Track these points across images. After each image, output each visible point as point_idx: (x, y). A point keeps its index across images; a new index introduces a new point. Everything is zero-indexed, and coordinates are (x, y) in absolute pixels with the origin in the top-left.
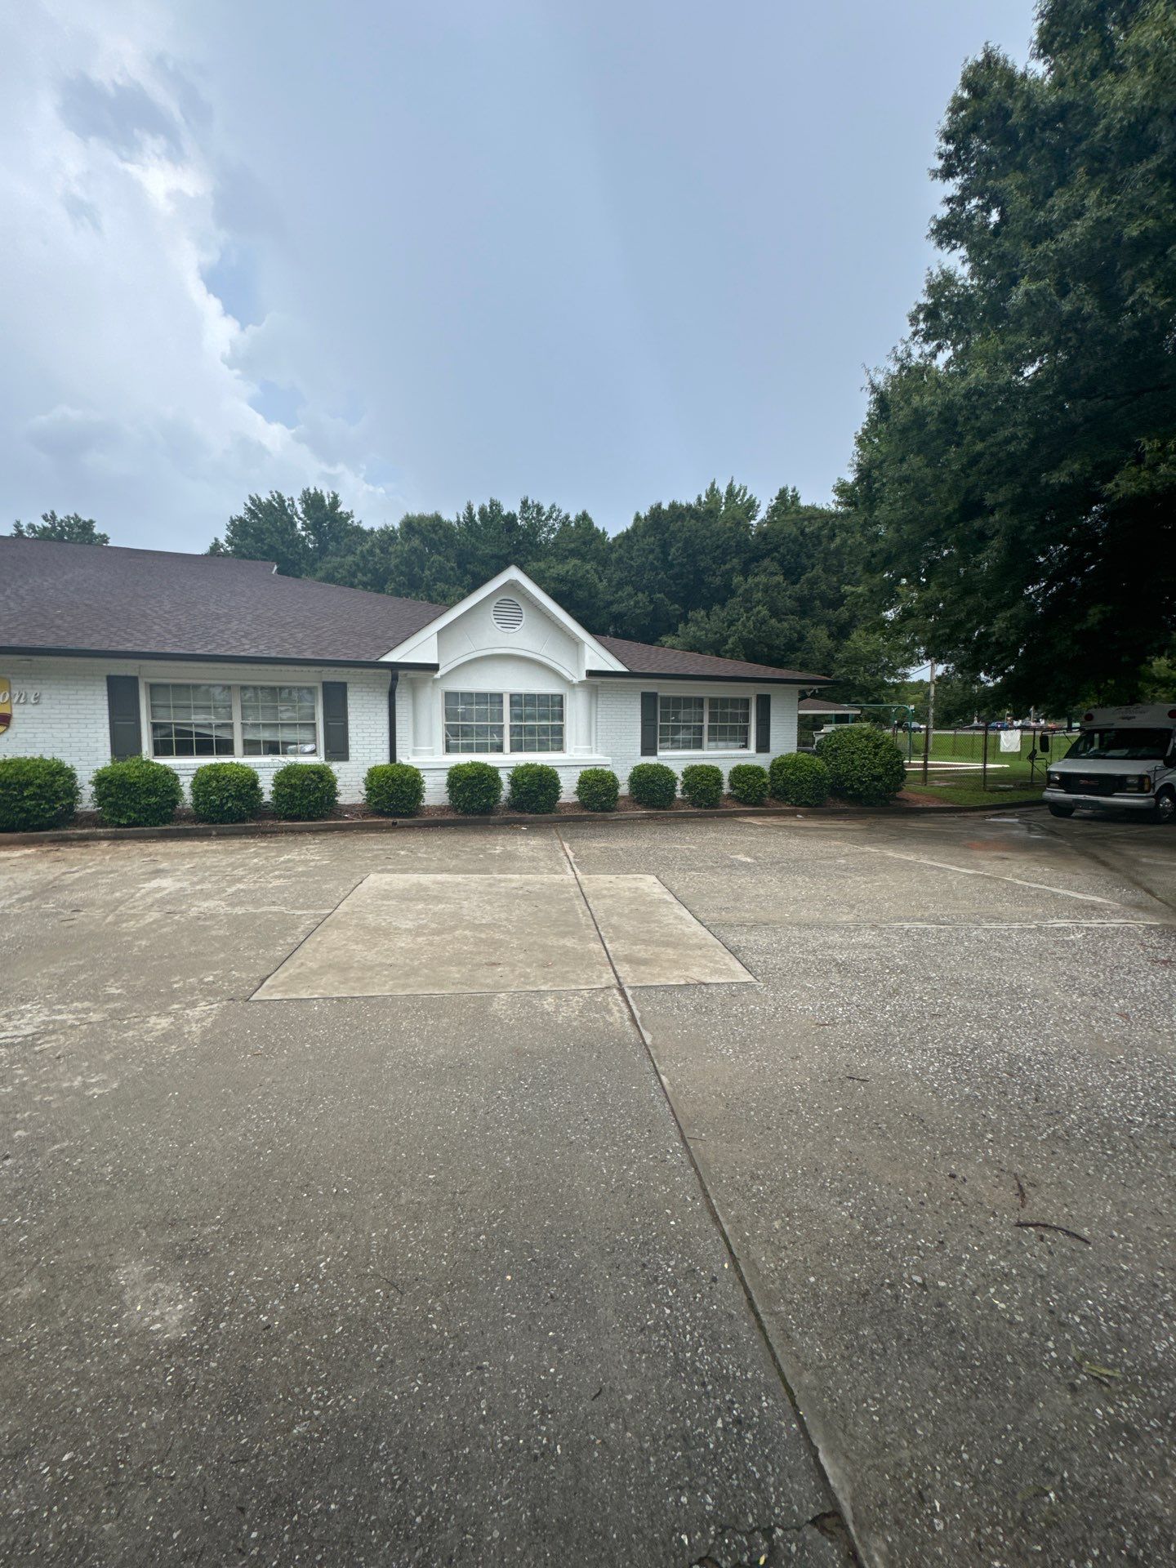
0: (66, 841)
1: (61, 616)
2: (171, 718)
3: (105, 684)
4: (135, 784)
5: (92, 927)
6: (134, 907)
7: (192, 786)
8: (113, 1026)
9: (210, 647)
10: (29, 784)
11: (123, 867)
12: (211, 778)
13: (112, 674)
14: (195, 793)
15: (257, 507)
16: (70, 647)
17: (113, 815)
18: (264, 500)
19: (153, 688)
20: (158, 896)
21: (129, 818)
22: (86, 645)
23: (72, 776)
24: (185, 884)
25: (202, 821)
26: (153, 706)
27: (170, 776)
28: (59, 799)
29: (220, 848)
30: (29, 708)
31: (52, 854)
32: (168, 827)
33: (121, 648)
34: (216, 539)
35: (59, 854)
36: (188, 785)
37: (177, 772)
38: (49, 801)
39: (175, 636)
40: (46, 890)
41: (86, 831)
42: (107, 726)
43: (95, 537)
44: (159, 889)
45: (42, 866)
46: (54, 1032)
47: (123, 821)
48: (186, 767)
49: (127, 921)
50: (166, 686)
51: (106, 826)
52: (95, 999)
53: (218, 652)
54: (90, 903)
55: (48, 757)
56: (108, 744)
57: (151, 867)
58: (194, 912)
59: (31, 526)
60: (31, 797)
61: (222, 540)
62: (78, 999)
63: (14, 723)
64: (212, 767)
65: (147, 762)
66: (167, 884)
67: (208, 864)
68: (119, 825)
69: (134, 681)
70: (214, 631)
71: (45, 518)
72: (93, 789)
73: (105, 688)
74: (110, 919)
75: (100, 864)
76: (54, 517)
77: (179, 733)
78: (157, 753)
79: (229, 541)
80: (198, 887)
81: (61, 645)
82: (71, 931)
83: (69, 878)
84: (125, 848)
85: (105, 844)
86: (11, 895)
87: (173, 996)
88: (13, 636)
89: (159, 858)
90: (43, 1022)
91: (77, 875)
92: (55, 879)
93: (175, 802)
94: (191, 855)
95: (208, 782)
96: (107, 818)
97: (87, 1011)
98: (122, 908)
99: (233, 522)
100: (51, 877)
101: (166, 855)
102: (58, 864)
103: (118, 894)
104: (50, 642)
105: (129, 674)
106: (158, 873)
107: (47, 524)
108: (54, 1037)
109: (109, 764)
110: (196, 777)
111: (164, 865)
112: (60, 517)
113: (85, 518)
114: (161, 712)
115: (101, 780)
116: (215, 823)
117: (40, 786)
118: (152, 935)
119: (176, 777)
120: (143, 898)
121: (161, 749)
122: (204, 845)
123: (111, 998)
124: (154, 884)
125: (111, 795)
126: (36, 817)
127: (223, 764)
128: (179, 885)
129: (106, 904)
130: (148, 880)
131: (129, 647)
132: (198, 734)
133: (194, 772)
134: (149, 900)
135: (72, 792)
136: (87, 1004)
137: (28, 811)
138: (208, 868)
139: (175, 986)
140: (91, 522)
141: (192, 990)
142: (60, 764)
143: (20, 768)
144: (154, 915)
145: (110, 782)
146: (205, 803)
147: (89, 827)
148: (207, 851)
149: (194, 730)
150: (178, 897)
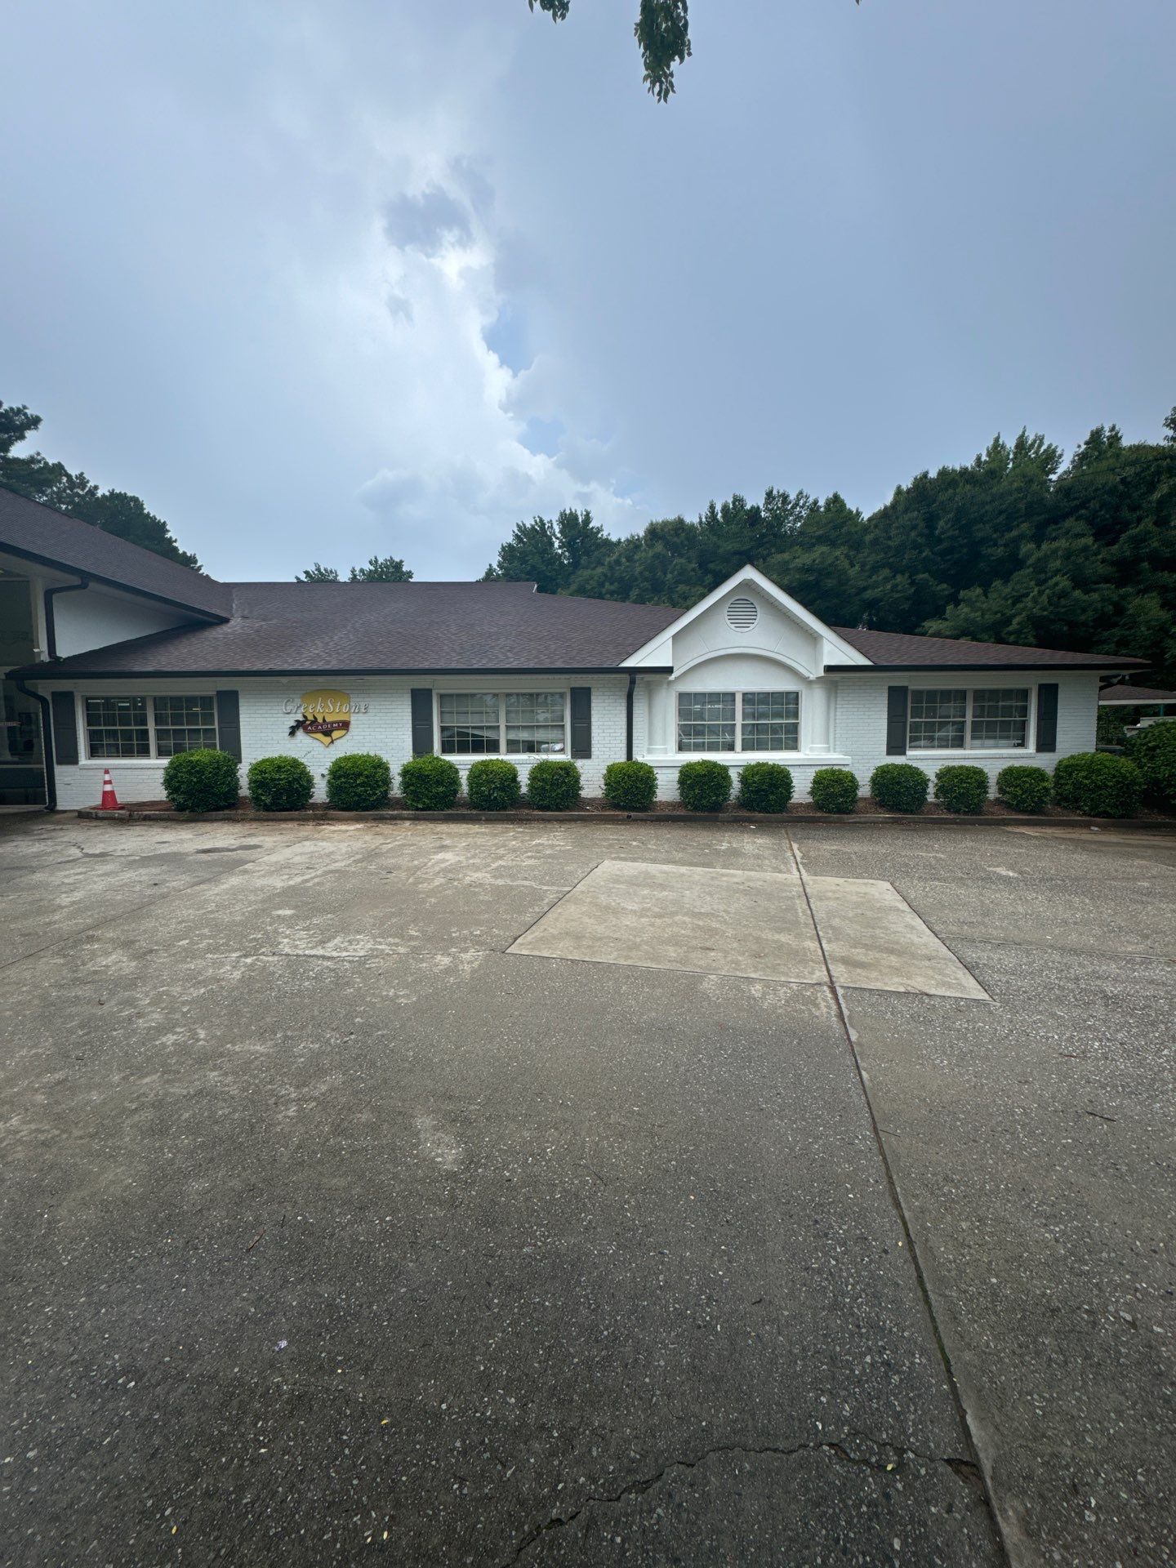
0: (382, 819)
1: (381, 643)
2: (456, 722)
3: (410, 695)
4: (428, 776)
5: (400, 886)
6: (426, 873)
7: (468, 779)
8: (413, 958)
9: (484, 661)
10: (360, 774)
11: (419, 841)
12: (482, 772)
13: (415, 687)
14: (470, 785)
15: (524, 533)
16: (389, 667)
17: (413, 800)
18: (528, 526)
19: (442, 696)
20: (443, 865)
21: (424, 803)
22: (397, 665)
23: (387, 769)
24: (462, 858)
25: (475, 808)
26: (442, 713)
27: (452, 770)
28: (379, 786)
29: (487, 831)
30: (361, 717)
31: (373, 829)
32: (450, 812)
33: (421, 666)
34: (490, 565)
35: (378, 829)
36: (465, 777)
37: (457, 767)
38: (373, 788)
39: (460, 654)
40: (371, 855)
41: (396, 812)
42: (411, 729)
43: (403, 573)
44: (444, 861)
45: (367, 838)
46: (377, 957)
47: (420, 806)
48: (464, 762)
49: (422, 883)
50: (451, 696)
51: (408, 810)
52: (402, 937)
53: (490, 666)
54: (399, 868)
55: (372, 754)
56: (411, 743)
57: (438, 844)
58: (468, 880)
59: (362, 571)
60: (362, 785)
61: (495, 566)
62: (391, 936)
63: (351, 726)
64: (483, 763)
65: (437, 758)
66: (449, 857)
67: (479, 843)
68: (417, 809)
69: (429, 692)
70: (487, 647)
71: (371, 563)
72: (401, 779)
73: (410, 699)
74: (411, 880)
75: (404, 839)
76: (376, 561)
77: (460, 734)
78: (444, 751)
79: (500, 566)
80: (471, 861)
81: (383, 666)
82: (387, 887)
83: (385, 848)
84: (423, 827)
85: (407, 823)
86: (349, 857)
87: (452, 942)
88: (352, 660)
89: (444, 836)
90: (371, 949)
91: (390, 846)
92: (377, 848)
93: (455, 792)
94: (467, 835)
95: (479, 776)
96: (409, 802)
97: (397, 945)
98: (419, 873)
99: (503, 548)
100: (373, 847)
101: (449, 834)
102: (380, 837)
103: (416, 862)
104: (374, 664)
105: (427, 687)
106: (443, 848)
107: (372, 568)
108: (377, 960)
109: (411, 759)
110: (471, 771)
111: (447, 842)
112: (381, 560)
113: (397, 560)
114: (447, 716)
115: (406, 773)
116: (484, 810)
117: (367, 777)
118: (438, 895)
119: (457, 771)
120: (433, 866)
121: (447, 748)
122: (475, 828)
123: (412, 938)
124: (440, 856)
125: (413, 785)
126: (365, 800)
127: (491, 760)
128: (458, 858)
129: (408, 869)
130: (435, 853)
131: (426, 665)
132: (473, 735)
133: (470, 767)
134: (437, 869)
135: (387, 782)
136: (397, 940)
137: (359, 796)
138: (479, 847)
139: (454, 935)
140: (401, 562)
141: (465, 939)
142: (380, 759)
143: (355, 762)
144: (438, 881)
145: (412, 774)
146: (477, 793)
147: (397, 809)
148: (477, 833)
149: (470, 731)
150: (456, 868)
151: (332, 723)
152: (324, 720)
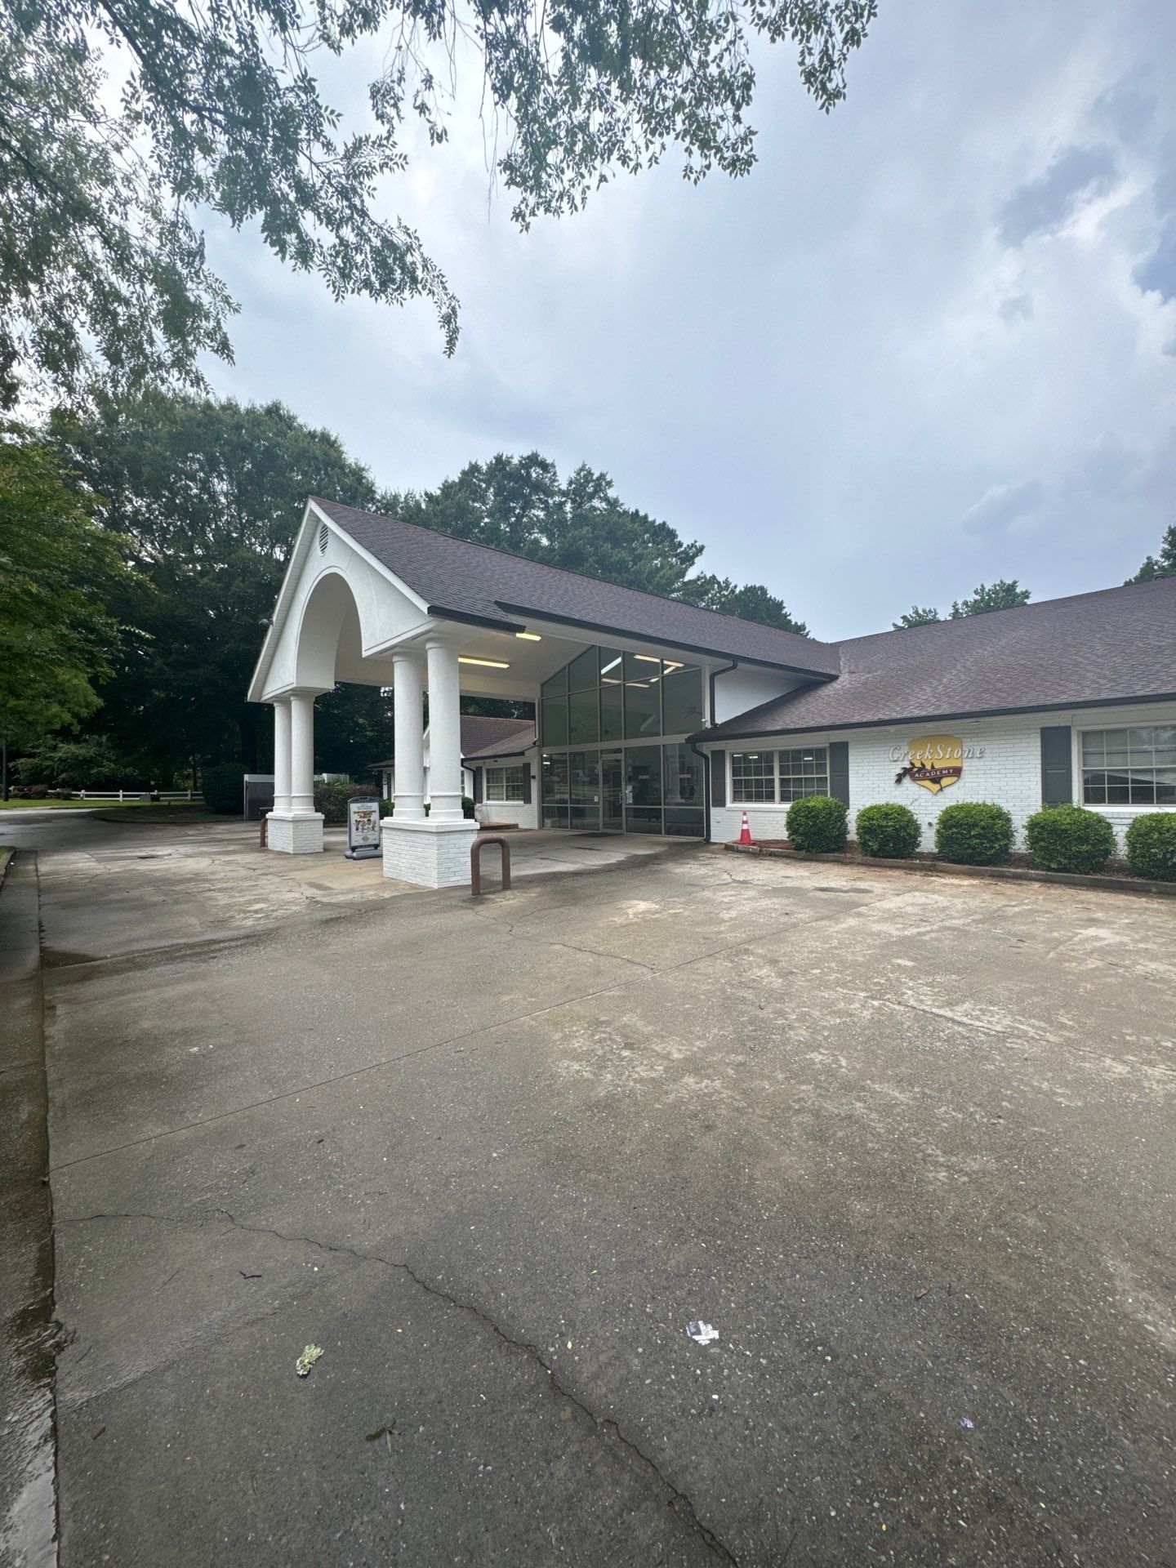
0: (1002, 877)
1: (1001, 680)
2: (1105, 765)
3: (1039, 736)
4: (1066, 830)
5: (1037, 958)
6: (1073, 950)
7: (1128, 837)
8: (1070, 1052)
10: (975, 825)
11: (1057, 909)
12: (1152, 829)
13: (1046, 725)
14: (1132, 845)
16: (1011, 706)
17: (1044, 859)
19: (1085, 736)
20: (1097, 944)
21: (1060, 863)
22: (1024, 703)
23: (1008, 820)
24: (1125, 939)
25: (1139, 876)
26: (1085, 754)
27: (1103, 824)
28: (998, 840)
30: (976, 763)
31: (992, 887)
32: (1099, 876)
33: (1056, 701)
35: (998, 888)
36: (1122, 834)
37: (1110, 821)
38: (990, 841)
39: (1111, 680)
40: (994, 917)
41: (1020, 870)
42: (1040, 775)
44: (1097, 938)
45: (986, 896)
46: (1019, 1037)
47: (1053, 866)
48: (1121, 816)
49: (1068, 961)
50: (1101, 732)
51: (1037, 869)
52: (1050, 1021)
54: (1034, 937)
55: (989, 803)
56: (1040, 791)
57: (1085, 915)
60: (978, 836)
62: (1034, 1017)
64: (1152, 817)
65: (1079, 809)
66: (1106, 935)
67: (1150, 923)
68: (1049, 869)
69: (1067, 730)
72: (1026, 833)
73: (1039, 740)
74: (1051, 955)
75: (1035, 903)
77: (1112, 779)
78: (1089, 799)
81: (1004, 705)
82: (1020, 958)
83: (1011, 911)
84: (1057, 891)
85: (1036, 885)
86: (968, 916)
88: (966, 703)
89: (1092, 906)
90: (1009, 1026)
91: (1016, 909)
92: (999, 909)
93: (1107, 852)
94: (1128, 910)
95: (1147, 834)
96: (1038, 860)
97: (1044, 1030)
98: (1061, 947)
100: (995, 907)
101: (1100, 906)
102: (1001, 897)
103: (1056, 934)
104: (994, 704)
105: (1063, 724)
106: (1093, 922)
108: (1019, 1041)
109: (1040, 810)
110: (1133, 827)
111: (1099, 915)
114: (1092, 759)
115: (1034, 825)
116: (1155, 879)
117: (983, 828)
118: (1096, 981)
119: (1109, 826)
120: (1082, 942)
121: (1092, 796)
122: (1141, 902)
123: (1063, 1026)
124: (1092, 931)
125: (1043, 840)
126: (980, 854)
128: (1118, 939)
129: (1046, 941)
130: (1081, 927)
131: (1063, 699)
132: (1134, 781)
133: (1130, 821)
134: (1089, 947)
135: (1008, 835)
136: (1042, 1024)
137: (974, 848)
139: (1128, 1038)
142: (999, 809)
143: (969, 812)
144: (1093, 963)
145: (1043, 827)
146: (1144, 856)
147: (1022, 867)
148: (1146, 909)
149: (1130, 776)
150: (1119, 950)
151: (941, 770)
152: (933, 767)
